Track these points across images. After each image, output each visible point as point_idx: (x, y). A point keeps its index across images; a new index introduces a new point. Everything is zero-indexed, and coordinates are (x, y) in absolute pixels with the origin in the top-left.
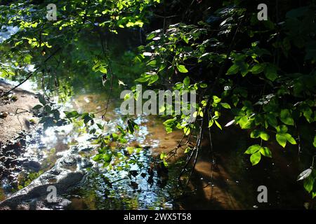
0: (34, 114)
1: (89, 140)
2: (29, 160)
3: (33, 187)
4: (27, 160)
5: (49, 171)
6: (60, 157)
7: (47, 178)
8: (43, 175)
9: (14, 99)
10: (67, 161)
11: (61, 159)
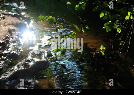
0: (15, 26)
1: (49, 40)
2: (11, 53)
3: (13, 72)
4: (10, 53)
5: (24, 60)
6: (31, 50)
7: (22, 65)
8: (20, 63)
9: (4, 18)
10: (36, 53)
11: (32, 52)
